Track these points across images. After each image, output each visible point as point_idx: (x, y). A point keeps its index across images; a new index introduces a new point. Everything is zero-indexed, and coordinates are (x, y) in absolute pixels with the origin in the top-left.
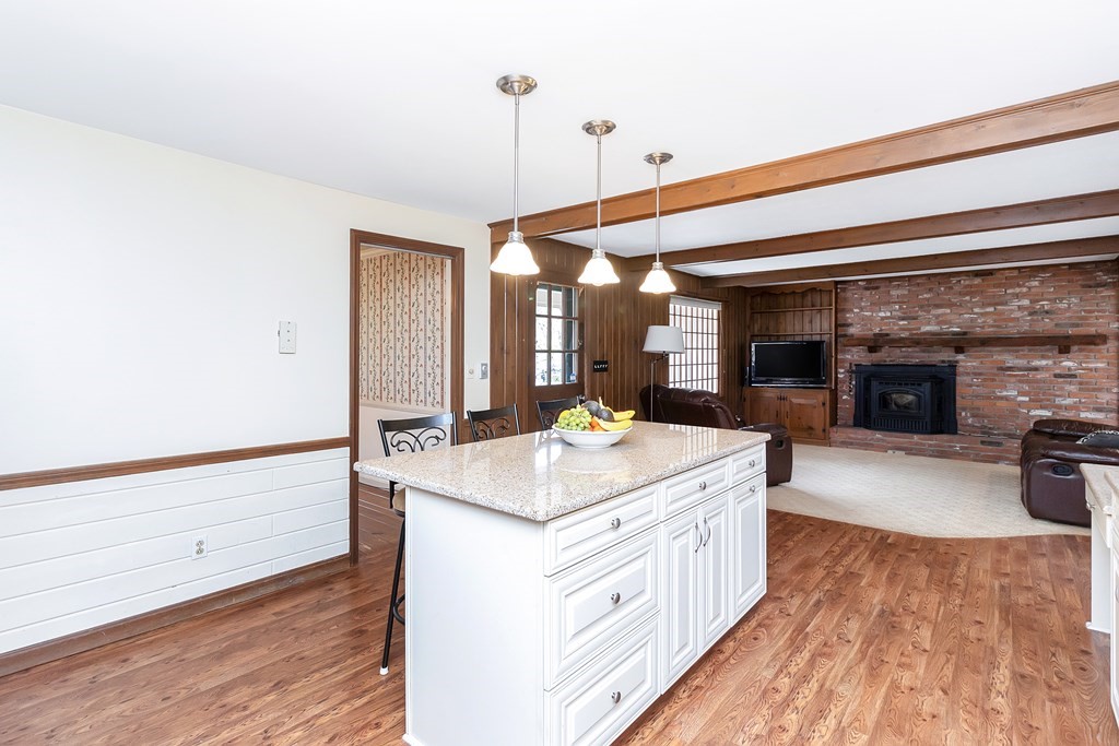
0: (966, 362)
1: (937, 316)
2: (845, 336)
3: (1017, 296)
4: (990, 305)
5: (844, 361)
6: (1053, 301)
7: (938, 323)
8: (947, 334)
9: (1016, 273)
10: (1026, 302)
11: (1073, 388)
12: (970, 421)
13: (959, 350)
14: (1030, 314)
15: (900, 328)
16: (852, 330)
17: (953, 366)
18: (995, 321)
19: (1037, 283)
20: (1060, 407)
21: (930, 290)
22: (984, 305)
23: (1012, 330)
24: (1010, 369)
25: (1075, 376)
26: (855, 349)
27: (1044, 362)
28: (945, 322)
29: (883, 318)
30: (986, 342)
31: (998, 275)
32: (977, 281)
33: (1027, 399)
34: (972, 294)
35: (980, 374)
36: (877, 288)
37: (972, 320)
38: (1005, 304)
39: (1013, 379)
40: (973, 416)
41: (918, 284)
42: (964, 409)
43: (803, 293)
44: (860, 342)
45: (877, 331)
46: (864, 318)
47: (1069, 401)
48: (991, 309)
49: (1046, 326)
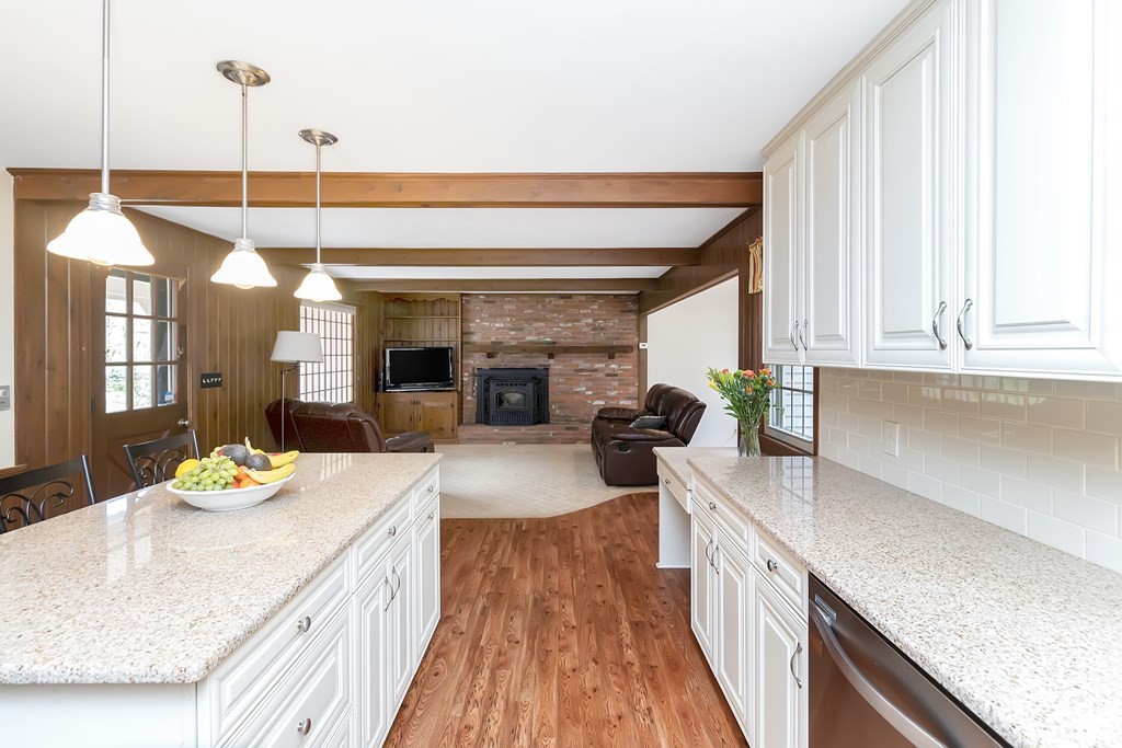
0: (555, 366)
1: (536, 328)
2: (469, 343)
3: (585, 315)
4: (570, 321)
5: (467, 365)
6: (605, 320)
7: (538, 334)
8: (542, 343)
9: (584, 298)
10: (590, 321)
11: (615, 383)
12: (558, 412)
13: (551, 356)
14: (593, 330)
15: (510, 338)
16: (476, 338)
17: (547, 369)
18: (573, 334)
19: (596, 307)
20: (609, 397)
21: (531, 307)
22: (566, 321)
23: (583, 341)
24: (581, 370)
25: (616, 375)
26: (477, 355)
27: (600, 365)
28: (543, 334)
29: (498, 328)
30: (569, 350)
31: (574, 298)
32: (562, 302)
33: (590, 393)
34: (559, 312)
35: (563, 375)
36: (494, 302)
37: (559, 332)
38: (577, 321)
39: (583, 379)
40: (560, 408)
41: (523, 302)
42: (554, 403)
43: (433, 302)
44: (481, 348)
45: (493, 339)
46: (484, 328)
47: (614, 393)
48: (570, 325)
49: (601, 338)
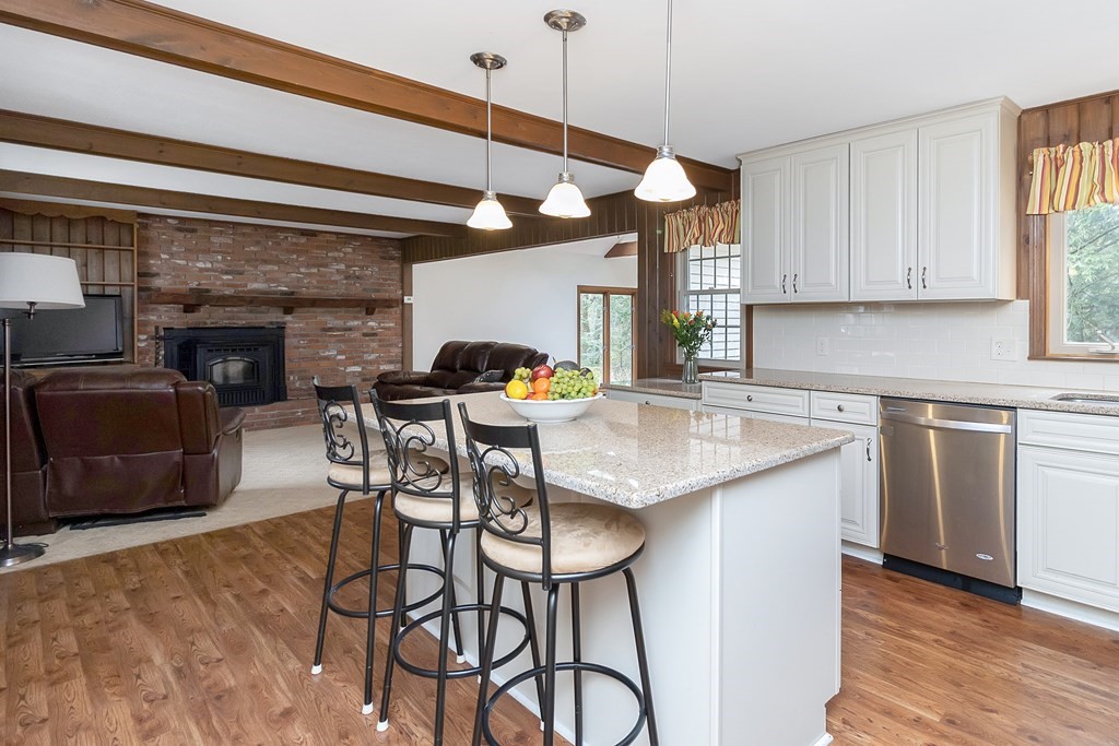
0: (294, 323)
1: (265, 273)
2: (149, 289)
3: (336, 259)
4: (314, 266)
5: (143, 324)
6: (362, 267)
7: (268, 281)
8: (275, 293)
9: (334, 238)
10: (342, 267)
11: (375, 345)
12: (297, 385)
13: (288, 311)
14: (346, 278)
15: (222, 284)
16: (158, 283)
17: (281, 328)
18: (318, 282)
19: (350, 250)
20: (367, 362)
21: (257, 243)
22: (308, 266)
23: (333, 292)
24: (331, 329)
25: (375, 335)
26: (162, 308)
27: (356, 323)
28: (273, 280)
29: (201, 270)
30: (315, 303)
31: (320, 237)
32: (303, 240)
33: (344, 357)
34: (299, 253)
35: (307, 335)
36: (194, 231)
37: (299, 280)
38: (326, 266)
39: (333, 339)
40: (301, 379)
41: (244, 234)
42: (291, 373)
44: (174, 298)
45: (194, 285)
46: (176, 268)
47: (373, 356)
48: (315, 270)
49: (356, 290)
